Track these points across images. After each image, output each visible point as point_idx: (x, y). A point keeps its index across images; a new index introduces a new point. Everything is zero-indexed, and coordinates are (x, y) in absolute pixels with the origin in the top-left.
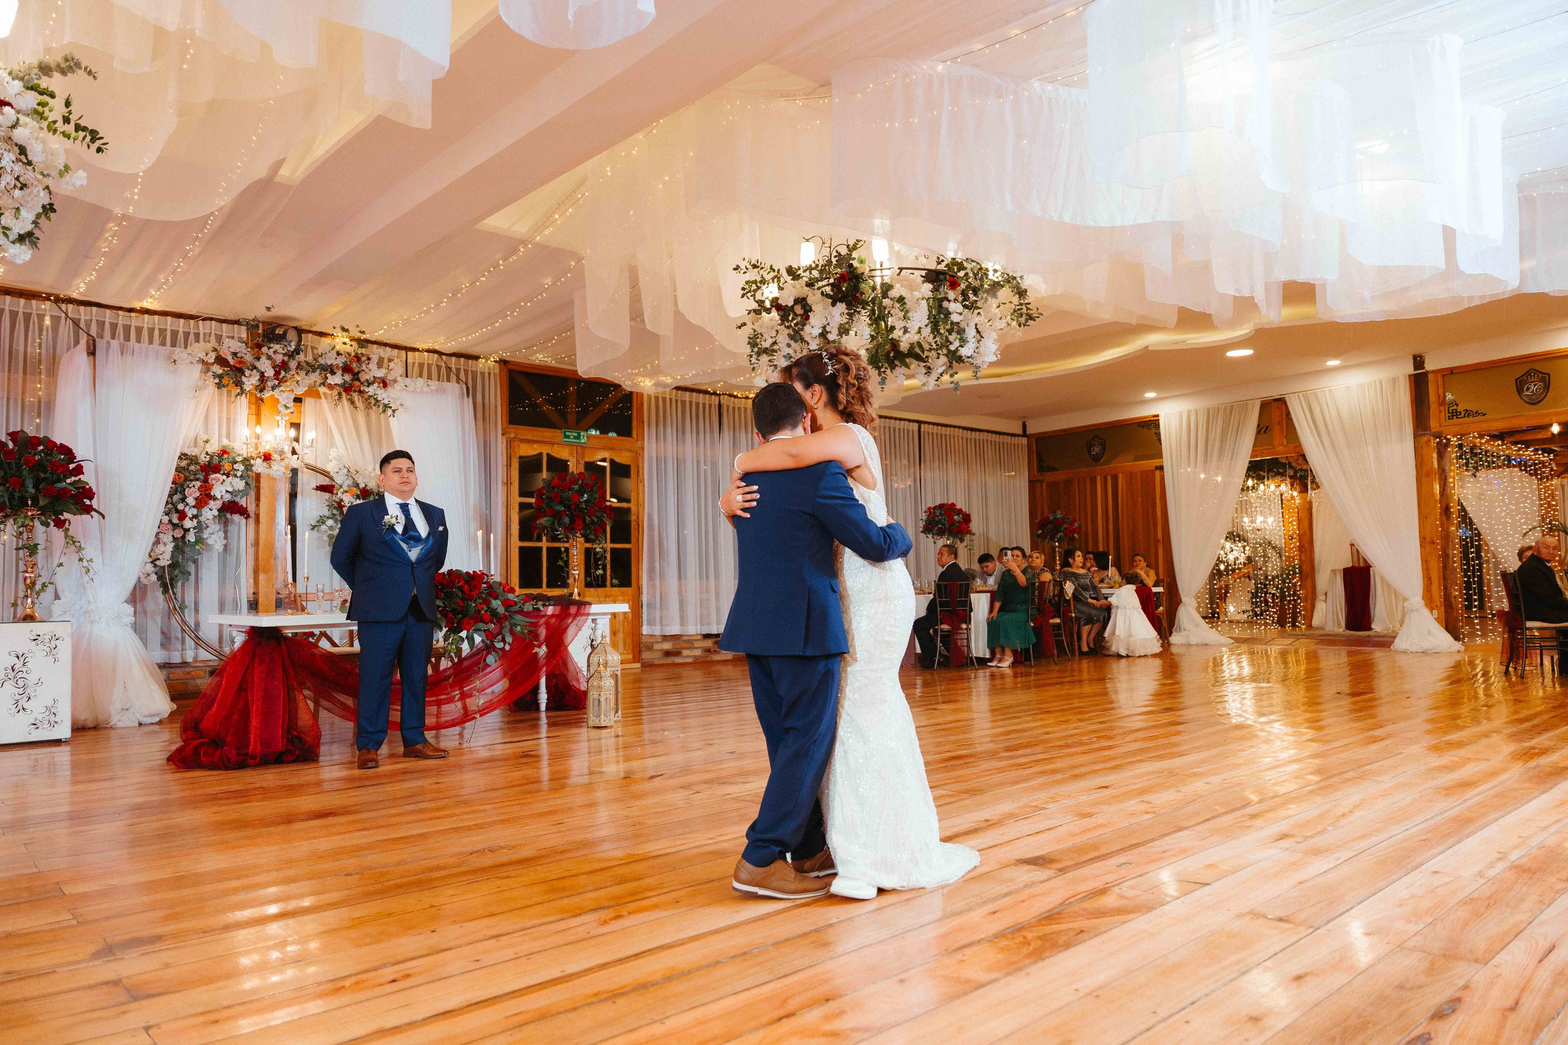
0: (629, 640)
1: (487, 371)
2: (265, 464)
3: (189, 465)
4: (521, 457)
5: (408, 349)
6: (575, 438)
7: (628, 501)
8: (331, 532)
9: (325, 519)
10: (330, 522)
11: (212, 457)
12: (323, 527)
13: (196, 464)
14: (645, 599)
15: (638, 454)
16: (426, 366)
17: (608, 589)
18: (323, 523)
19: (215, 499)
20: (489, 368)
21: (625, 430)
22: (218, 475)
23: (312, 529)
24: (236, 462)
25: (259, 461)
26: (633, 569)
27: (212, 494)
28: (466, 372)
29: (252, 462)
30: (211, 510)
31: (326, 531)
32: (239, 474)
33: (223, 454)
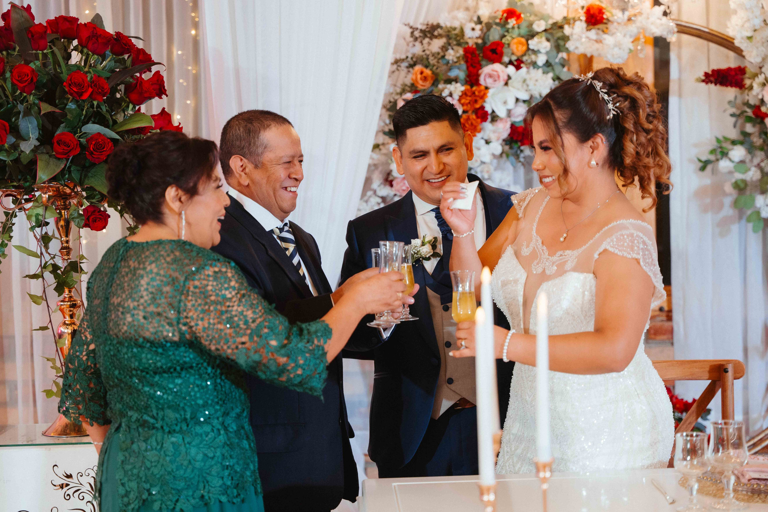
2: (593, 34)
3: (444, 48)
8: (739, 176)
9: (727, 145)
11: (489, 26)
12: (724, 165)
13: (459, 44)
18: (724, 154)
19: (495, 118)
22: (497, 66)
23: (703, 169)
24: (532, 35)
25: (581, 26)
27: (488, 109)
29: (567, 30)
30: (487, 142)
31: (730, 173)
32: (541, 60)
33: (507, 19)
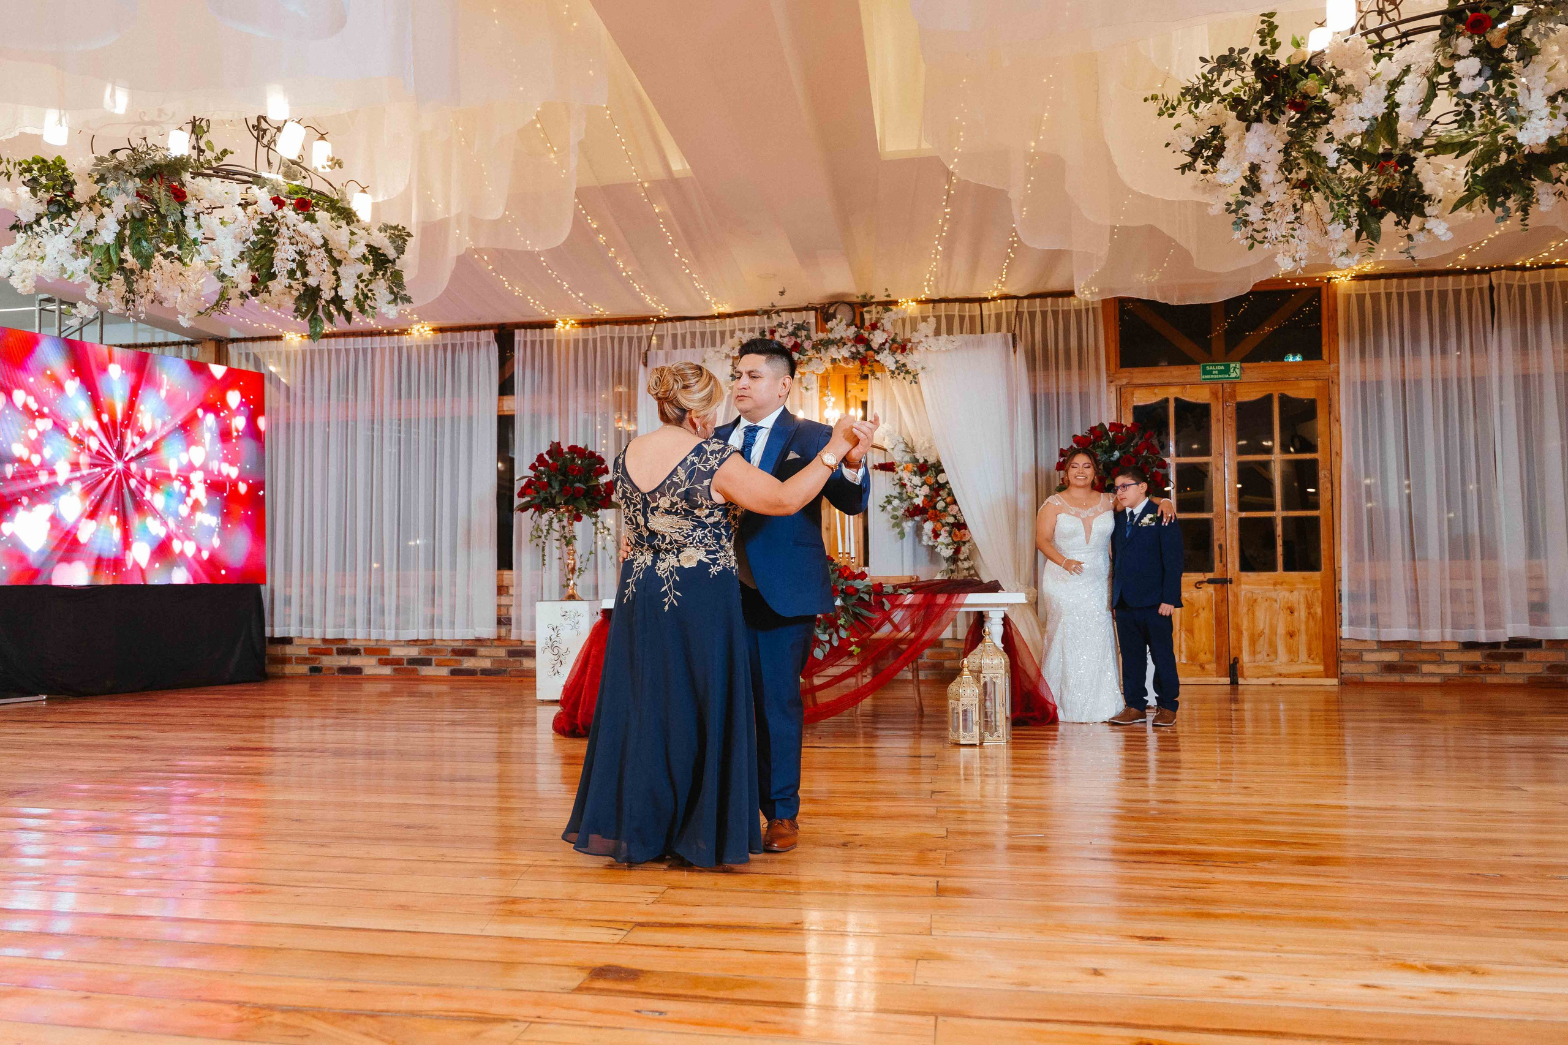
0: (1317, 645)
1: (1083, 307)
4: (1136, 408)
5: (981, 300)
6: (1220, 372)
7: (1313, 448)
10: (896, 502)
14: (1345, 588)
15: (1329, 384)
16: (1004, 316)
17: (1280, 573)
18: (890, 503)
20: (1087, 303)
21: (1312, 351)
26: (1324, 546)
28: (1055, 313)
